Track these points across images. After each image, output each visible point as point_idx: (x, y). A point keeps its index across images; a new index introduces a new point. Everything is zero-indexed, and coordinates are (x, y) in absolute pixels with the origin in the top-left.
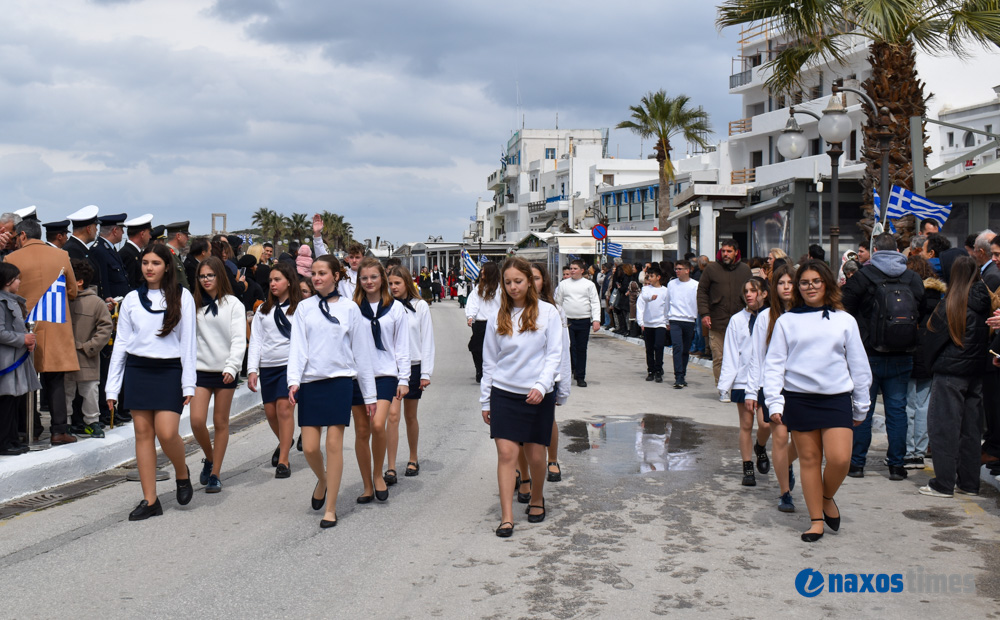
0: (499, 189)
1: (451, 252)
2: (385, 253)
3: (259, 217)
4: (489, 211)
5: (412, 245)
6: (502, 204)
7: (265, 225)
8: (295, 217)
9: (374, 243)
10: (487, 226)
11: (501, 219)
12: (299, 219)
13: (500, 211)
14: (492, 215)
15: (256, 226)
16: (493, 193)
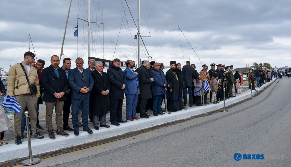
2: (276, 69)
3: (254, 64)
12: (261, 64)
15: (253, 66)
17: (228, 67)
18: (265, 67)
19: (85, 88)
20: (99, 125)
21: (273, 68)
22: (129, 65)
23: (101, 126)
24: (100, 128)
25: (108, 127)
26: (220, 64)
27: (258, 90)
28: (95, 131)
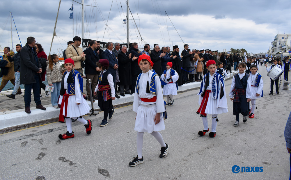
0: (273, 44)
1: (264, 55)
2: (252, 55)
4: (271, 48)
5: (257, 54)
6: (274, 47)
7: (232, 50)
8: (237, 49)
9: (250, 54)
10: (271, 51)
11: (273, 50)
13: (274, 48)
14: (272, 49)
16: (272, 45)
17: (213, 52)
18: (241, 52)
19: (116, 65)
20: (124, 93)
21: (248, 54)
22: (146, 49)
23: (126, 93)
24: (125, 94)
25: (131, 94)
26: (207, 49)
27: (236, 73)
28: (121, 97)
